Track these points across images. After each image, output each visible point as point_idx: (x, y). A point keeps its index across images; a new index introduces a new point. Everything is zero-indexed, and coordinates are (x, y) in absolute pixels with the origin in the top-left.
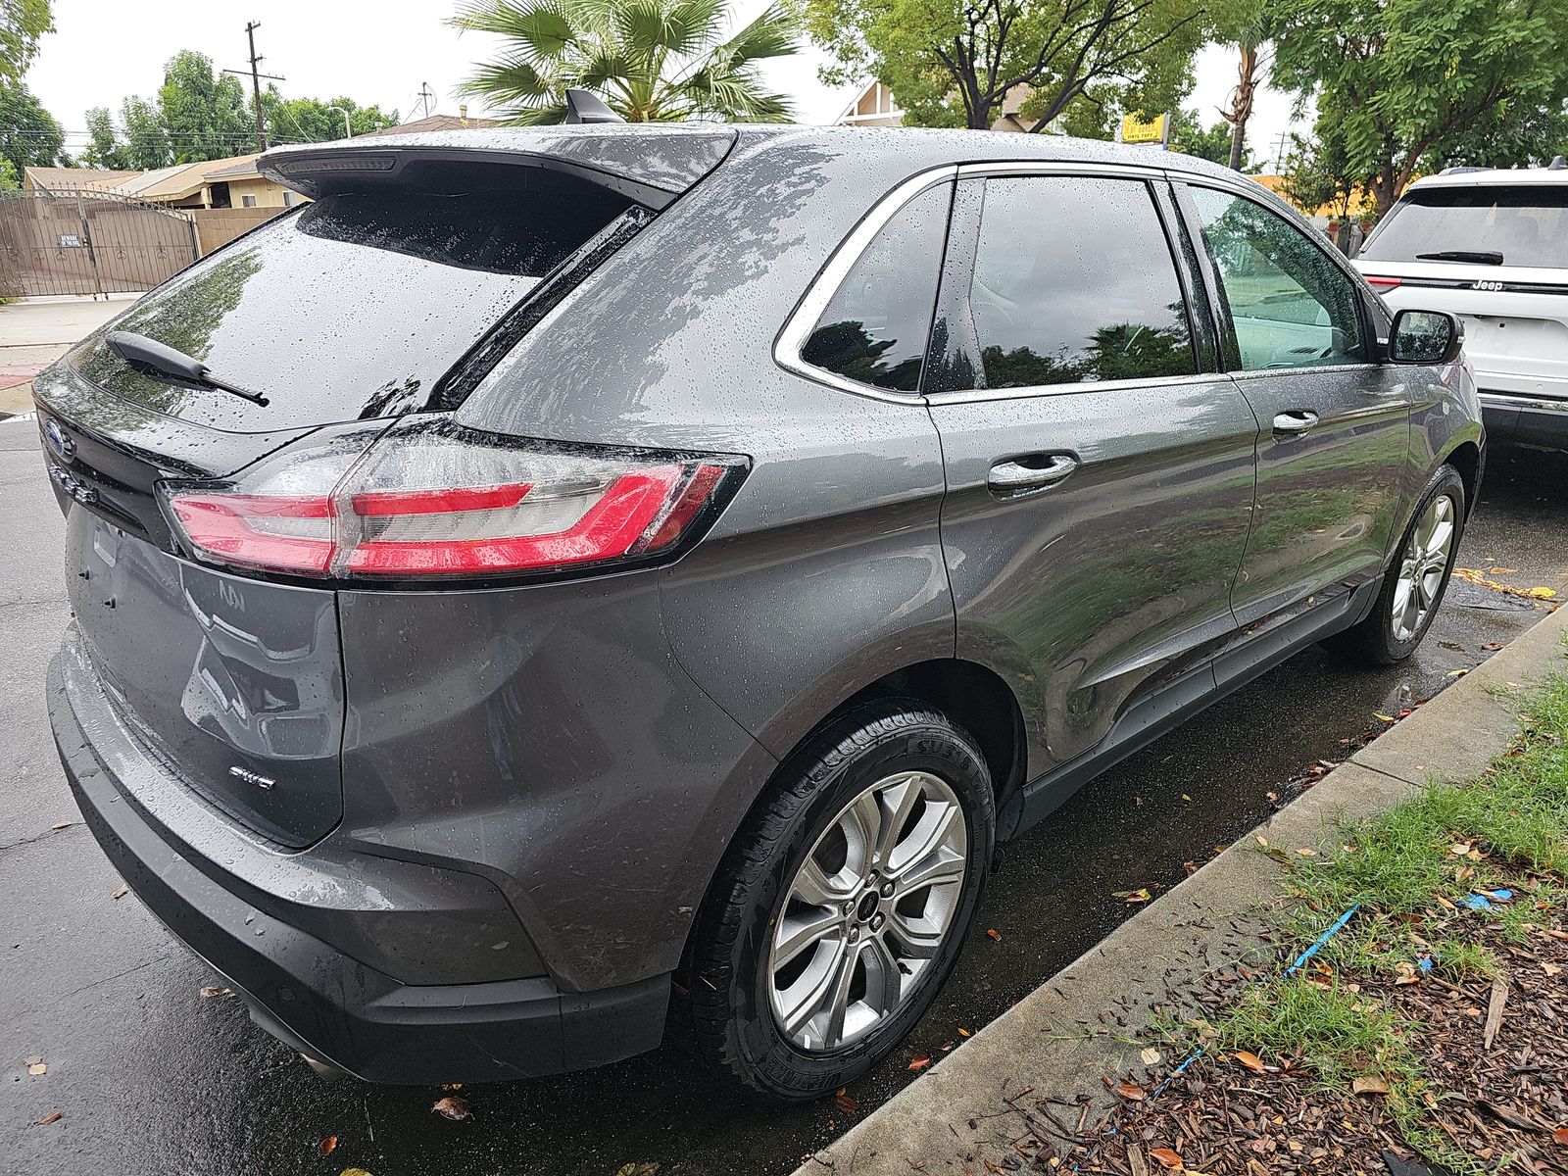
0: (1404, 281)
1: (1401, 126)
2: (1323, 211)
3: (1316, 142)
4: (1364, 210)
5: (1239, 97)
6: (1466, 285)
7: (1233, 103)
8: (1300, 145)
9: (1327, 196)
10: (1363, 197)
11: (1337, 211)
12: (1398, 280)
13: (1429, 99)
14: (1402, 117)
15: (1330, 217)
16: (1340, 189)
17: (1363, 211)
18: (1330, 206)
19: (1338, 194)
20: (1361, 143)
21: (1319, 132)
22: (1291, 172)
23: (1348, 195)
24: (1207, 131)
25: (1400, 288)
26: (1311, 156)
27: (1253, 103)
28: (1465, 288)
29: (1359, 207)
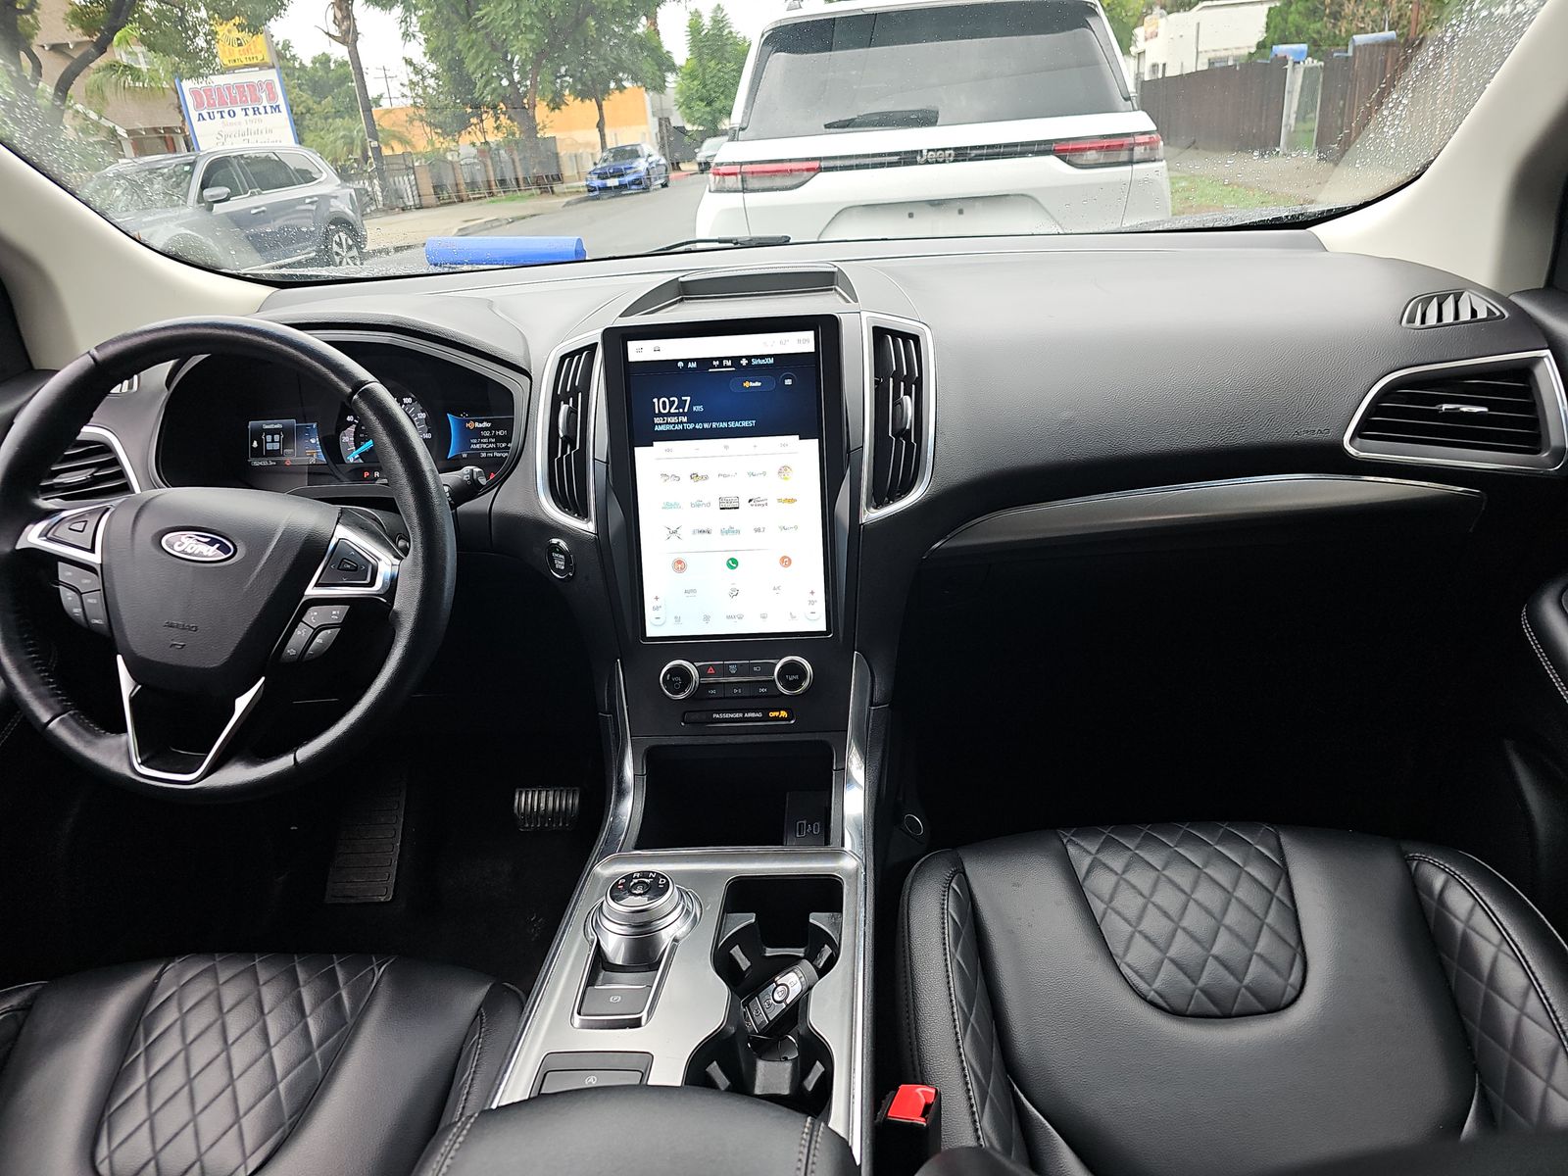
0: (823, 164)
1: (515, 43)
2: (465, 139)
3: (432, 67)
4: (500, 135)
5: (339, 16)
6: (908, 158)
7: (334, 22)
8: (418, 71)
9: (463, 124)
10: (496, 122)
11: (479, 139)
12: (816, 164)
13: (530, 13)
14: (513, 33)
15: (474, 144)
16: (472, 115)
17: (500, 137)
18: (470, 133)
19: (472, 120)
20: (482, 64)
21: (432, 55)
22: (419, 100)
23: (482, 121)
24: (308, 64)
25: (821, 175)
26: (431, 82)
27: (357, 23)
28: (906, 164)
29: (496, 131)
